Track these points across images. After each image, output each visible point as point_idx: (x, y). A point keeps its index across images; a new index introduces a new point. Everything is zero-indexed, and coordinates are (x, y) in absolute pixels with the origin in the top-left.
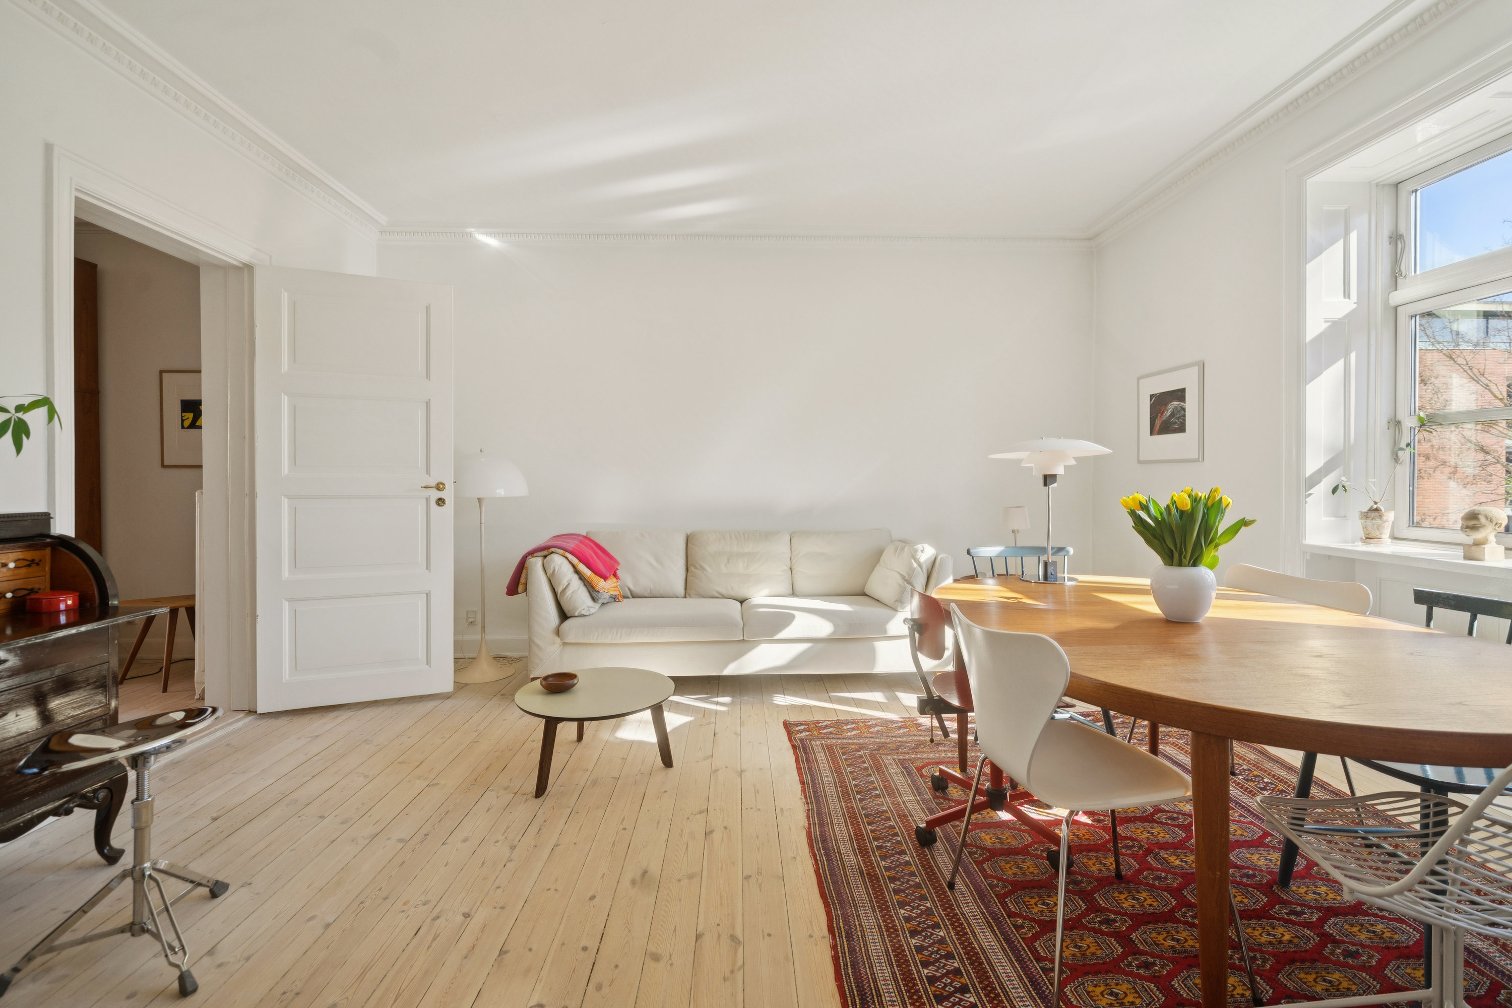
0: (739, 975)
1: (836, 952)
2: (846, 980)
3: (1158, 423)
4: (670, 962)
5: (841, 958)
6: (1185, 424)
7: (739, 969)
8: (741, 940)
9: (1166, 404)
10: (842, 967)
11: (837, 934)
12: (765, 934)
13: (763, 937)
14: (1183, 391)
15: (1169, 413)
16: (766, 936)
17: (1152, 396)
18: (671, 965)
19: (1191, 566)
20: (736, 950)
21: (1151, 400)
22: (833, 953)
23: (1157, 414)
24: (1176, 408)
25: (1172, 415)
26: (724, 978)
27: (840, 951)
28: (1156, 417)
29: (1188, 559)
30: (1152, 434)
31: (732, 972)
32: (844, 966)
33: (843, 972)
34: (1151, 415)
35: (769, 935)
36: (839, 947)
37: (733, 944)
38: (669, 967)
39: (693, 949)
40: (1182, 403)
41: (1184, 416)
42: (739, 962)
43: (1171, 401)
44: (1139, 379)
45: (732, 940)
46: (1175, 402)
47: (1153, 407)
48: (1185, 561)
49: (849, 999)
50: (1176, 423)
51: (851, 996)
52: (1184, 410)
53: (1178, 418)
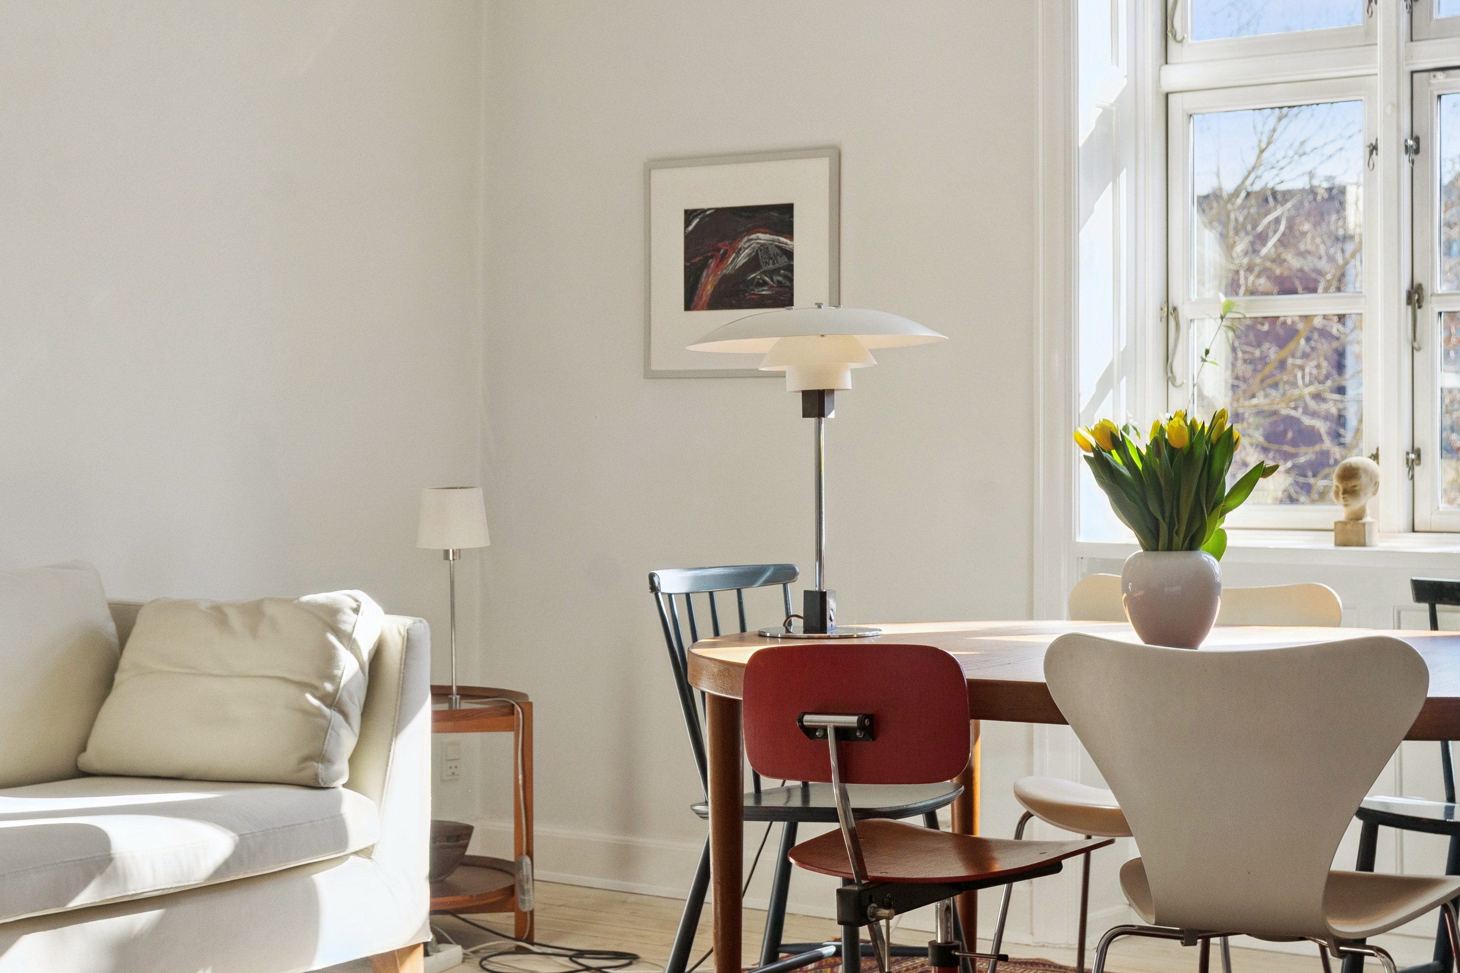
3: (708, 285)
6: (791, 288)
9: (737, 237)
14: (788, 209)
15: (742, 260)
17: (689, 215)
19: (1163, 550)
21: (687, 223)
23: (707, 259)
24: (764, 248)
25: (754, 263)
28: (704, 265)
29: (1182, 536)
30: (689, 305)
34: (688, 258)
40: (782, 239)
41: (790, 268)
43: (750, 232)
44: (651, 165)
46: (761, 235)
47: (690, 240)
48: (1178, 540)
50: (765, 283)
52: (790, 255)
53: (771, 273)
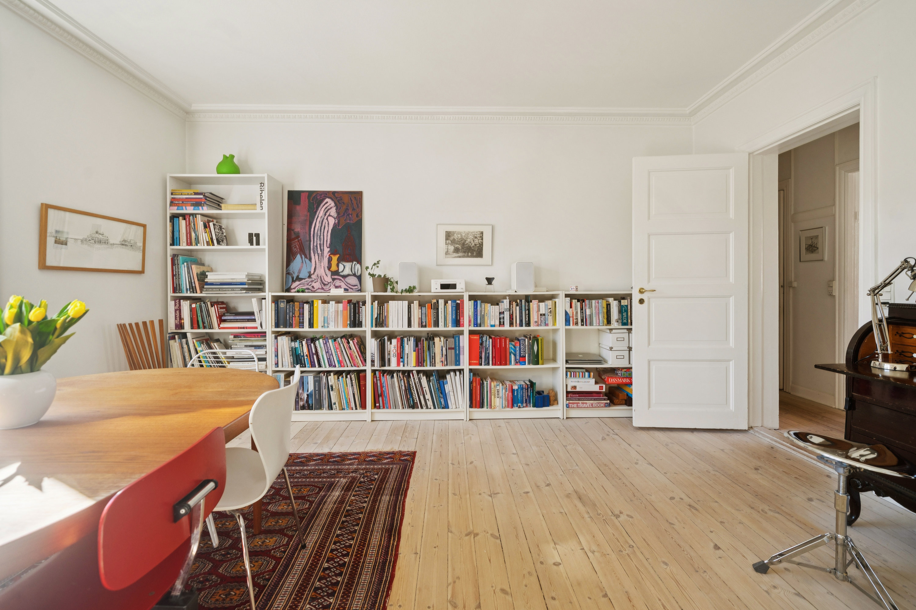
0: (450, 580)
1: (388, 592)
2: (389, 574)
4: (494, 588)
5: (386, 588)
7: (450, 584)
8: (449, 604)
10: (388, 581)
11: (382, 605)
12: (431, 608)
13: (433, 606)
16: (431, 606)
18: (492, 587)
20: (452, 596)
22: (390, 592)
26: (459, 579)
27: (385, 593)
31: (454, 582)
32: (387, 582)
33: (389, 578)
35: (429, 607)
36: (384, 595)
37: (454, 601)
38: (493, 585)
39: (480, 597)
42: (450, 588)
45: (455, 603)
49: (391, 564)
51: (390, 565)
